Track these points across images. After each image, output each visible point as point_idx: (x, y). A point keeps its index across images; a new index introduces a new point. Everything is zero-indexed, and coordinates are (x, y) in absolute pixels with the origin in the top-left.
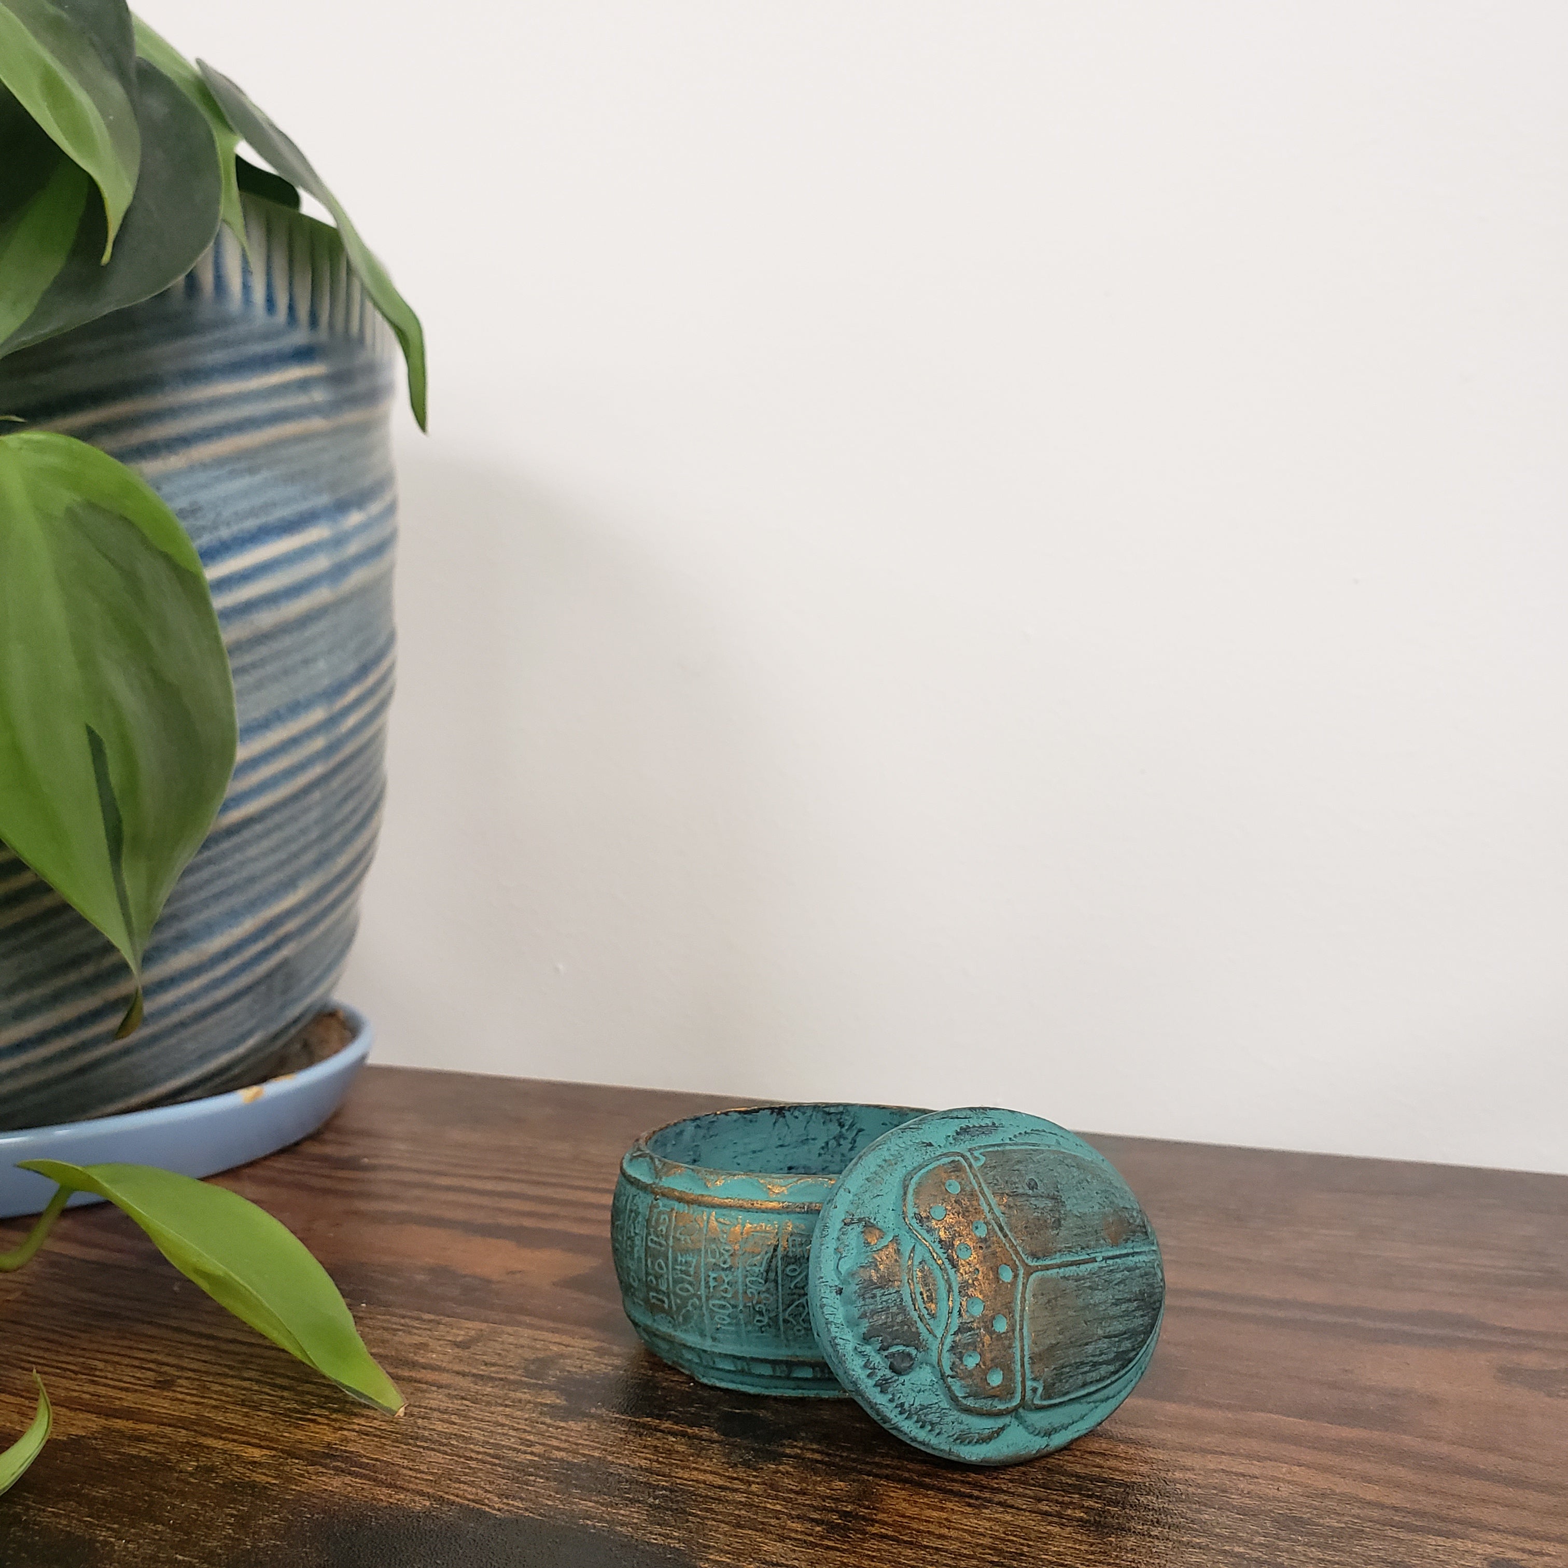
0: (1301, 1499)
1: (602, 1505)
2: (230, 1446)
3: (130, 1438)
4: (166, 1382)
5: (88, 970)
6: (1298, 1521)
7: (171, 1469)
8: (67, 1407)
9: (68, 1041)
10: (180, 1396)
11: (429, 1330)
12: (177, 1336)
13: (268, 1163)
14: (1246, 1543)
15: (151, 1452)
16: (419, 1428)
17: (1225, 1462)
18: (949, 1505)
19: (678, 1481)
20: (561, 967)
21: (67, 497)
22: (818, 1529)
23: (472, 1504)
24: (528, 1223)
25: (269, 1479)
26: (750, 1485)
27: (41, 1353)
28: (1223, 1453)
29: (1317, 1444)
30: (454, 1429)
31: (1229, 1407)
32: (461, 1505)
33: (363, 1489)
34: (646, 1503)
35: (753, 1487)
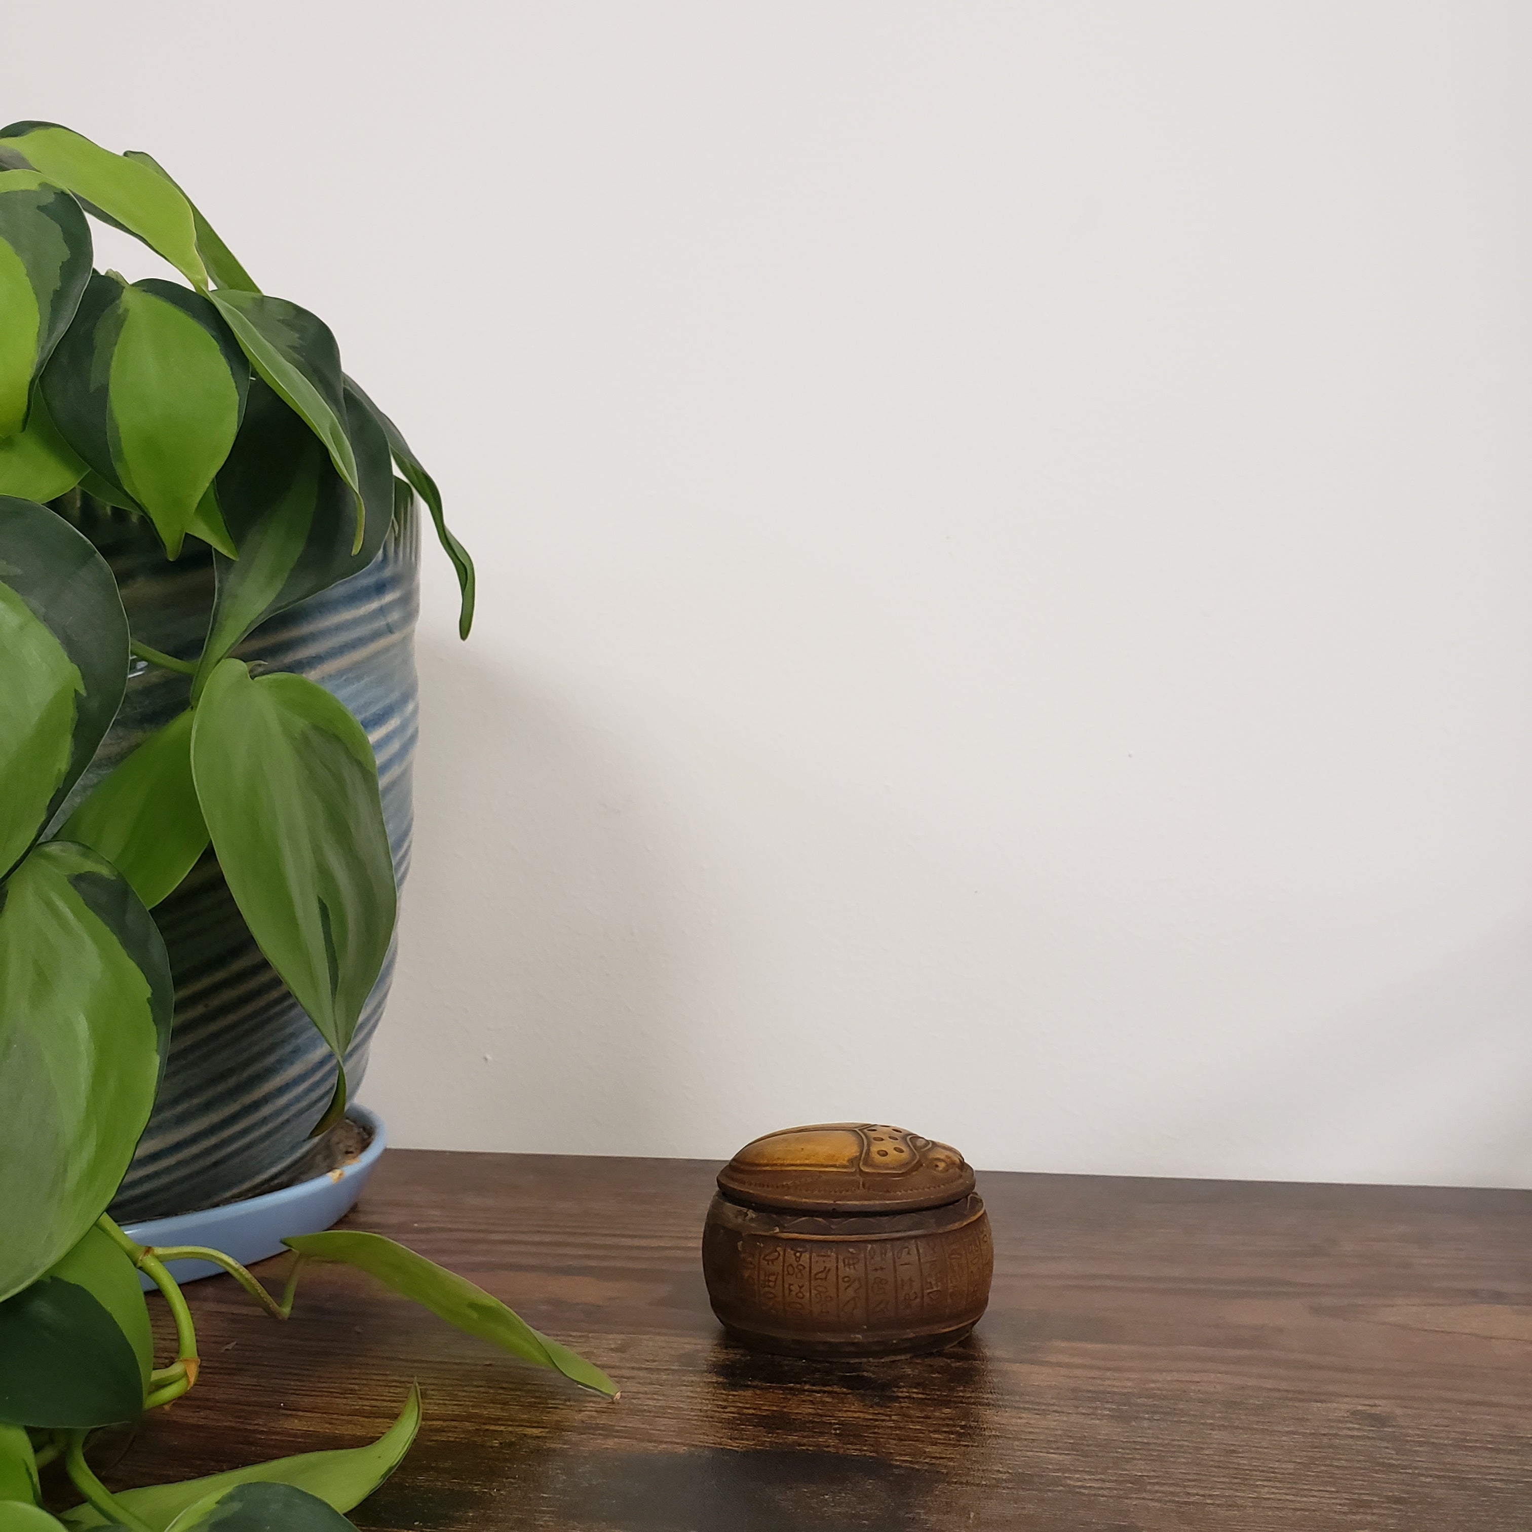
0: (1232, 1391)
1: (803, 1437)
2: (510, 1429)
6: (1235, 1403)
7: (483, 1446)
10: (441, 1402)
14: (1213, 1418)
15: (456, 1438)
17: (1176, 1376)
18: (1024, 1415)
19: (843, 1419)
20: (489, 1057)
22: (952, 1436)
23: (718, 1446)
24: (593, 1263)
25: (560, 1446)
26: (890, 1417)
28: (1171, 1371)
30: (662, 1403)
31: (1160, 1345)
32: (708, 1447)
33: (632, 1445)
34: (831, 1433)
35: (893, 1417)
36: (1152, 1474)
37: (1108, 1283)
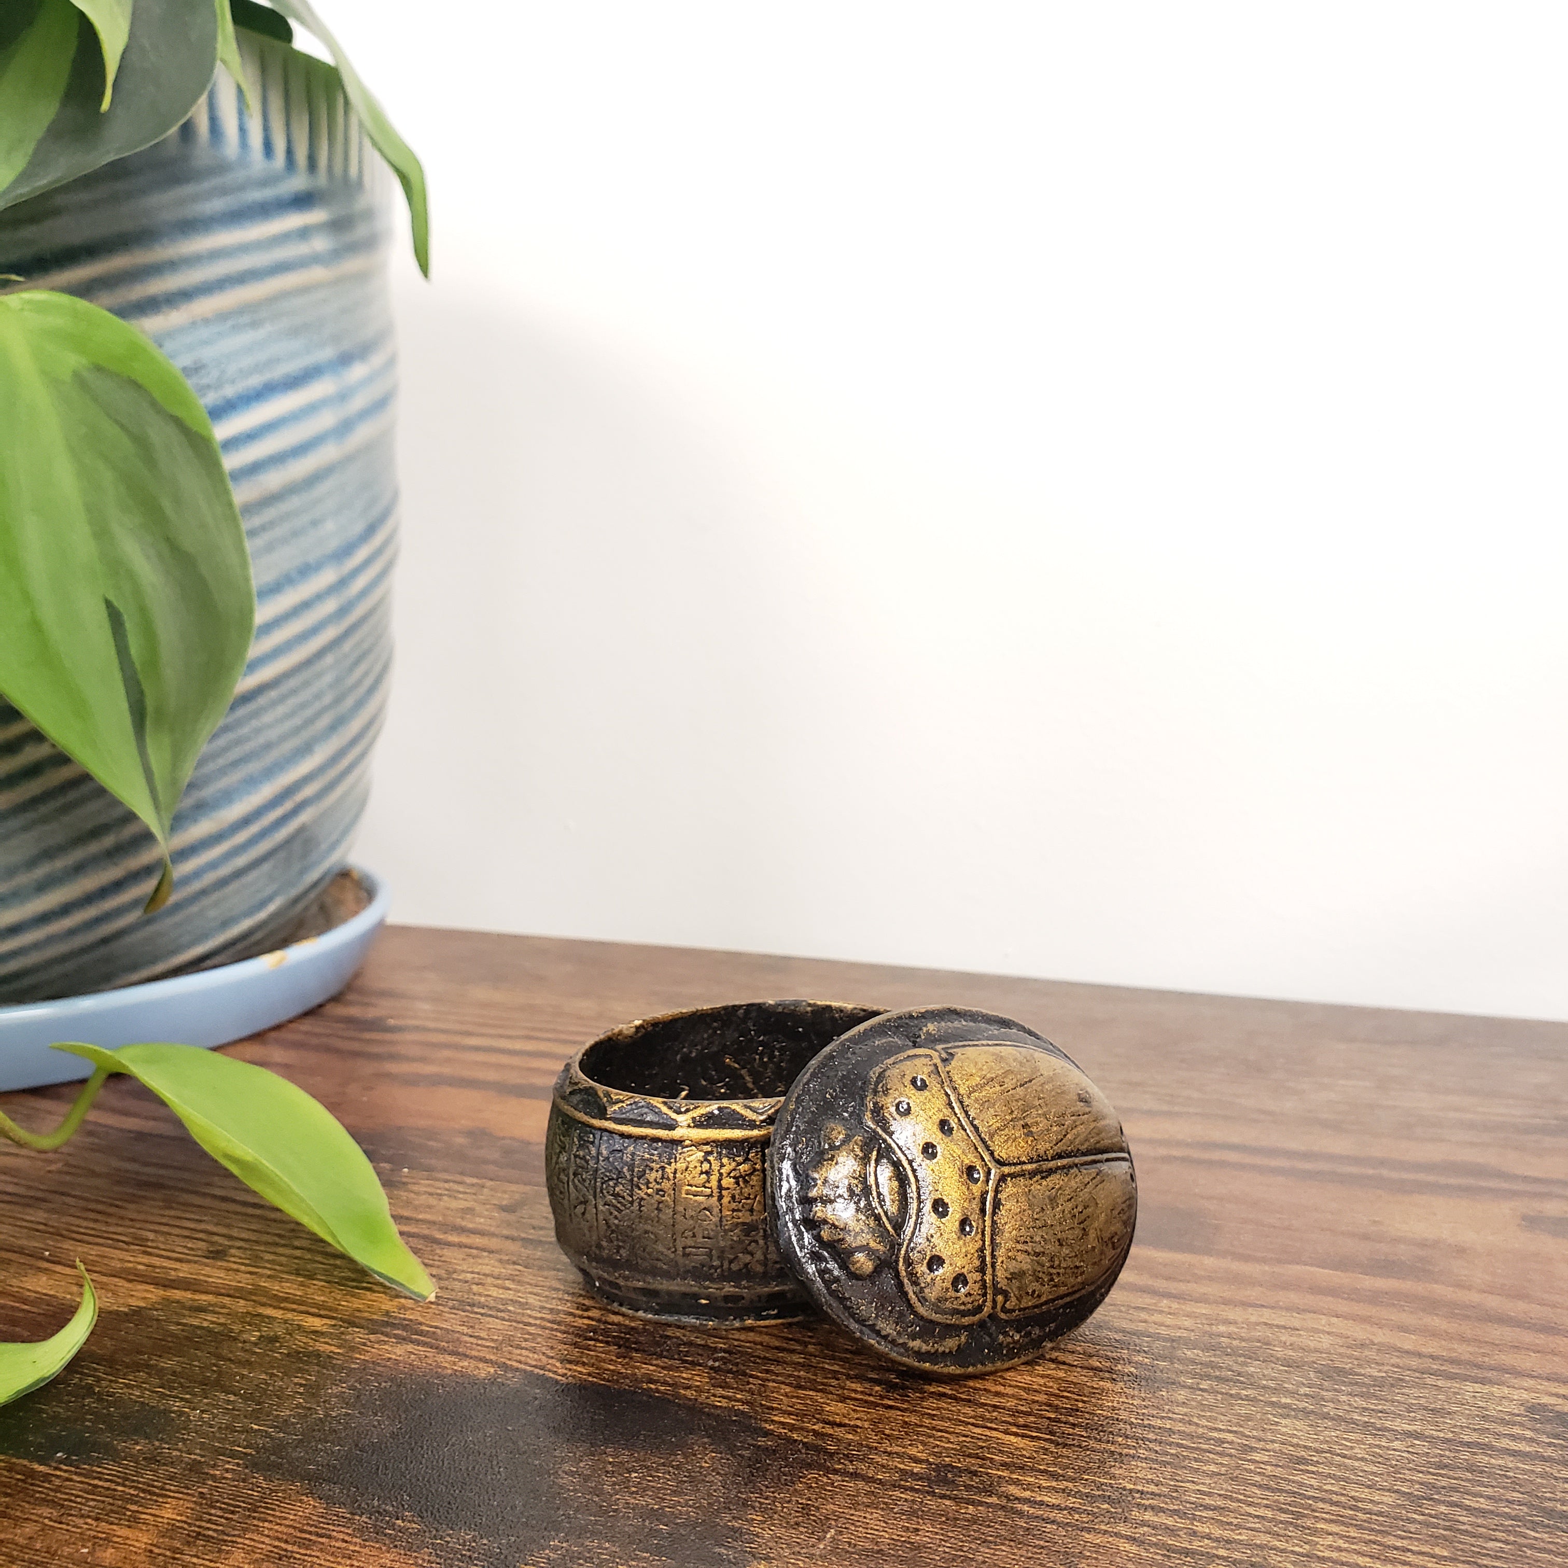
0: (1342, 1350)
1: (663, 1368)
2: (289, 1315)
3: (190, 1309)
4: (218, 1252)
5: (108, 841)
6: (1340, 1371)
7: (235, 1339)
8: (124, 1278)
9: (91, 912)
10: (235, 1266)
11: (474, 1194)
12: (224, 1206)
13: (293, 1026)
14: (1293, 1394)
15: (213, 1323)
16: (474, 1294)
17: (1267, 1315)
19: (736, 1343)
21: (72, 361)
22: (877, 1388)
23: (537, 1371)
25: (333, 1348)
26: (806, 1346)
27: (91, 1225)
28: (1263, 1306)
29: (1354, 1295)
30: (509, 1295)
31: (1264, 1261)
32: (525, 1371)
33: (426, 1357)
34: (707, 1366)
35: (811, 1348)
36: (1152, 1488)
37: (1233, 1157)
